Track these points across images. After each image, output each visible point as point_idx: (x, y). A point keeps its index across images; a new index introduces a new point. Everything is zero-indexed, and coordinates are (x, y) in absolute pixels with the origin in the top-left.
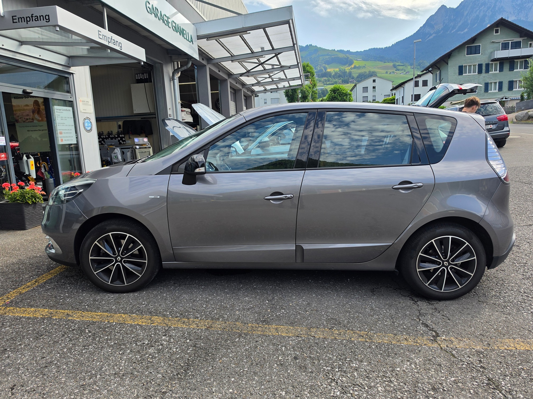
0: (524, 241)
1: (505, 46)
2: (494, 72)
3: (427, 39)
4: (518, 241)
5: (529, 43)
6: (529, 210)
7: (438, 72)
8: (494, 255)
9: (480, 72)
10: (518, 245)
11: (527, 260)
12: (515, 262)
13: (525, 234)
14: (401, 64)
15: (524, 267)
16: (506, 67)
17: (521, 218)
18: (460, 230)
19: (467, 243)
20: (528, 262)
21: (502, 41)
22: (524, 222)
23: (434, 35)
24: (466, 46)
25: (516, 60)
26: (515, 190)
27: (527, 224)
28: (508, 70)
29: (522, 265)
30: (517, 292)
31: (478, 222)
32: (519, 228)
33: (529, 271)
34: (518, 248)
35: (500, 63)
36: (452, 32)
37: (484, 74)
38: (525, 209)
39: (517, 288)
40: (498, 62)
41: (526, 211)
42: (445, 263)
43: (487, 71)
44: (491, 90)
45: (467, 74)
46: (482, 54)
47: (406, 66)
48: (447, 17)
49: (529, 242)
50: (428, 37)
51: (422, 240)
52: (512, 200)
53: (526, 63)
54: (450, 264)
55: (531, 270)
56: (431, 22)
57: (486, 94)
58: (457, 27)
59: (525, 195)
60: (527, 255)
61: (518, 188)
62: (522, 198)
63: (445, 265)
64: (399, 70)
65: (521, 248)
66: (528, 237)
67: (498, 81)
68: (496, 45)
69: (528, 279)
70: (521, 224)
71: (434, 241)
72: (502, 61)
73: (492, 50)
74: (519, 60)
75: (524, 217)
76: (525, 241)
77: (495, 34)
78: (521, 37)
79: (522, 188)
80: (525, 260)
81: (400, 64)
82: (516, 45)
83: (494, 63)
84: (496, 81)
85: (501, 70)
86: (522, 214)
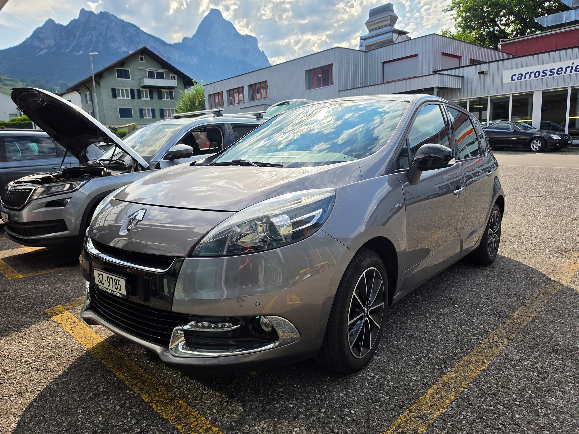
1: (151, 75)
2: (145, 99)
3: (38, 54)
5: (171, 75)
7: (88, 93)
9: (133, 97)
14: (9, 79)
16: (155, 96)
21: (148, 69)
23: (45, 51)
24: (116, 68)
25: (162, 90)
28: (157, 98)
35: (149, 91)
36: (67, 51)
37: (136, 100)
40: (148, 90)
43: (140, 97)
44: (146, 116)
45: (121, 98)
46: (132, 79)
47: (16, 82)
48: (58, 34)
50: (39, 52)
53: (171, 93)
56: (40, 35)
57: (142, 120)
58: (71, 47)
64: (7, 85)
67: (150, 108)
68: (143, 72)
72: (151, 89)
73: (140, 77)
74: (165, 90)
77: (140, 61)
78: (163, 68)
81: (7, 78)
82: (160, 76)
83: (144, 89)
84: (148, 108)
85: (151, 97)
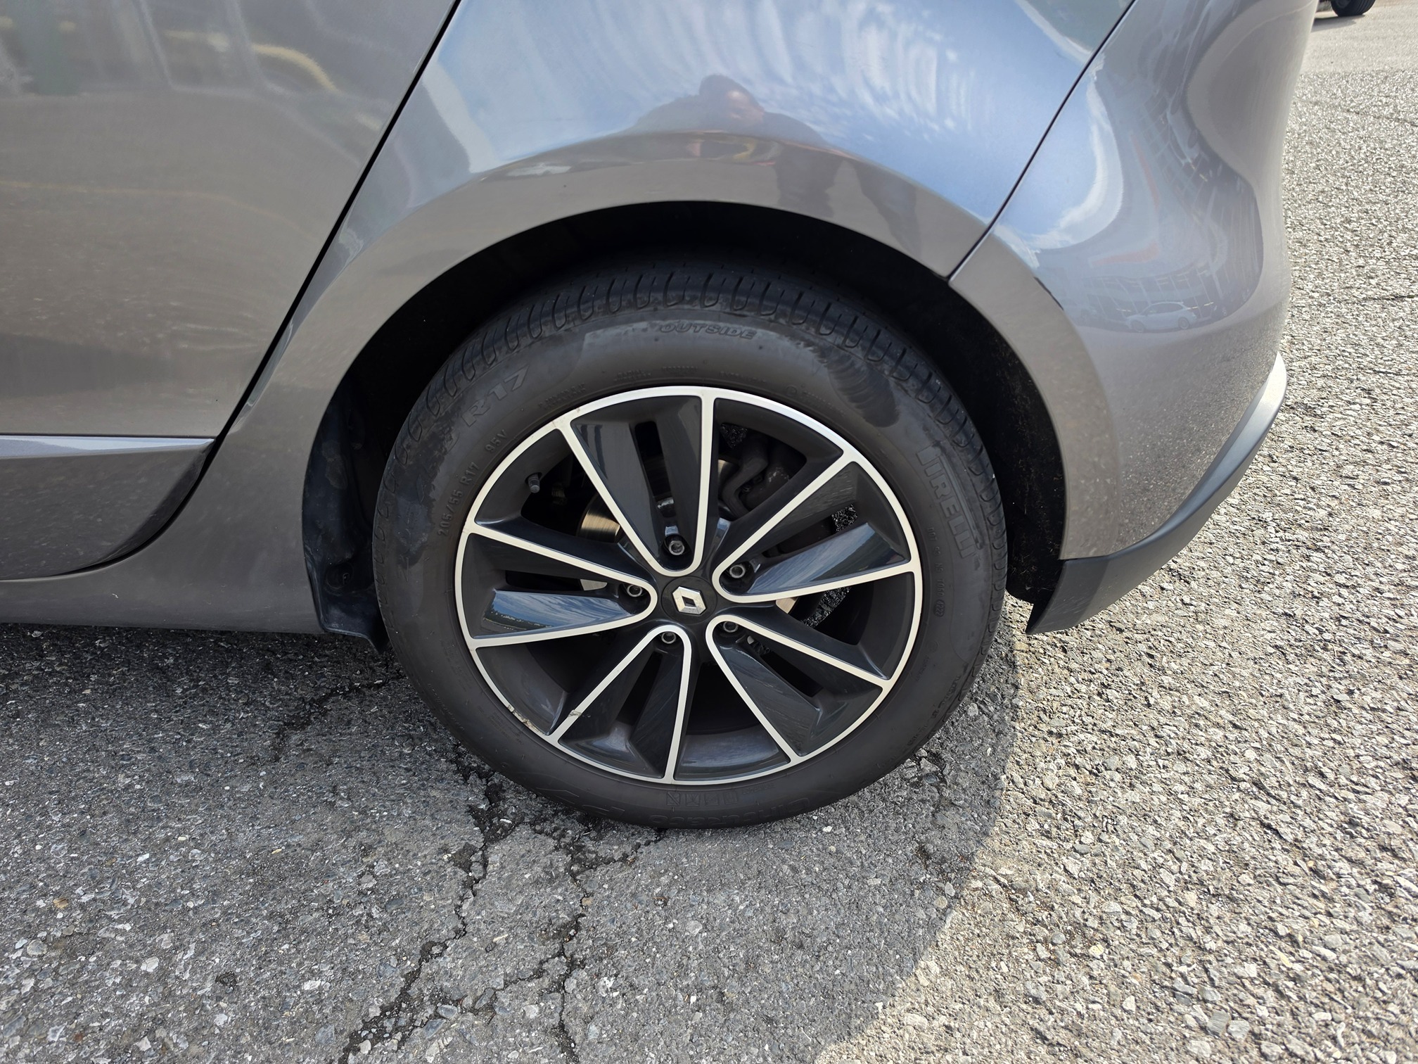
0: (1346, 383)
4: (1321, 383)
6: (1404, 230)
8: (1071, 549)
10: (1312, 404)
11: (1334, 503)
12: (1267, 516)
13: (1365, 341)
15: (1308, 558)
17: (1361, 262)
18: (786, 343)
19: (850, 454)
20: (1335, 522)
22: (1373, 282)
26: (1368, 146)
27: (1385, 293)
29: (1302, 535)
30: (1211, 779)
31: (940, 267)
32: (1344, 310)
33: (1330, 588)
34: (1309, 420)
38: (1391, 224)
39: (1218, 735)
41: (1394, 234)
42: (680, 594)
49: (1369, 392)
51: (468, 417)
52: (1347, 184)
54: (715, 604)
55: (1341, 579)
59: (1402, 166)
60: (1345, 472)
61: (1381, 142)
62: (1389, 179)
63: (681, 606)
65: (1322, 426)
66: (1371, 358)
69: (1311, 652)
70: (1356, 294)
71: (574, 423)
75: (1378, 259)
76: (1355, 383)
79: (1395, 142)
80: (1325, 501)
86: (1372, 246)
